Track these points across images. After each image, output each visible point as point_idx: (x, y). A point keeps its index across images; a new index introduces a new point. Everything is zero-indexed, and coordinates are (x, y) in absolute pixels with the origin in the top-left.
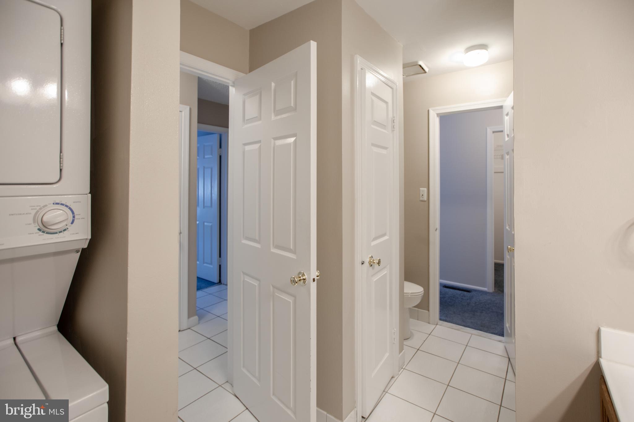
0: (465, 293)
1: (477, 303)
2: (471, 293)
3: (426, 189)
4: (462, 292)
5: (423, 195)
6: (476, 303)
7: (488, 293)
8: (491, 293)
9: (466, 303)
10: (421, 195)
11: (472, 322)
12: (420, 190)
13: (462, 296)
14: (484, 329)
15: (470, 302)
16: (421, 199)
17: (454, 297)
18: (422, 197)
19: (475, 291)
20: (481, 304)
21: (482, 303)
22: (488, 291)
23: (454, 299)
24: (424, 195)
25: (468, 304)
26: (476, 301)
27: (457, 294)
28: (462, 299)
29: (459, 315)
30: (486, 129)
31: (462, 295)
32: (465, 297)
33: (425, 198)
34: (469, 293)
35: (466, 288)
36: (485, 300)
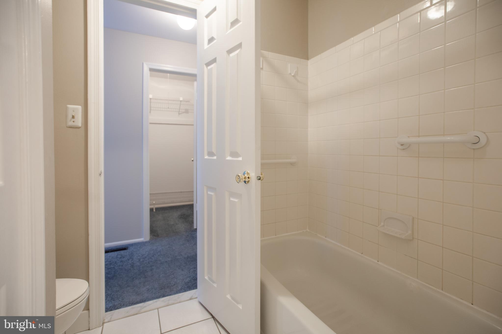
0: (122, 252)
1: (141, 260)
2: (128, 250)
3: (79, 108)
4: (118, 252)
5: (73, 117)
6: (139, 260)
7: (146, 242)
8: (148, 242)
9: (130, 265)
10: (70, 117)
11: (148, 290)
12: (67, 108)
13: (121, 258)
14: (166, 292)
15: (133, 261)
16: (70, 123)
17: (111, 264)
18: (73, 120)
19: (132, 245)
20: (146, 259)
21: (146, 257)
22: (145, 241)
23: (112, 266)
24: (76, 117)
25: (132, 266)
26: (139, 257)
27: (112, 258)
28: (121, 261)
29: (128, 286)
30: (143, 64)
31: (119, 256)
32: (124, 258)
33: (79, 122)
34: (125, 251)
35: (120, 246)
36: (147, 253)
